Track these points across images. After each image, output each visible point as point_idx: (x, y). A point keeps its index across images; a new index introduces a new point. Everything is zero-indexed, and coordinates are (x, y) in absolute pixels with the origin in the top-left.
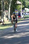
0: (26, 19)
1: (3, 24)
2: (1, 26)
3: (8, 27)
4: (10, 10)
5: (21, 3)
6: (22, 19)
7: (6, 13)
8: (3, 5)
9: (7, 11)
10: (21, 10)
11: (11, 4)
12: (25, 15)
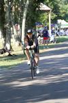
0: (60, 43)
1: (10, 55)
2: (5, 60)
3: (20, 62)
4: (26, 24)
5: (49, 9)
6: (52, 44)
7: (17, 31)
8: (11, 12)
9: (19, 26)
10: (50, 24)
11: (28, 10)
12: (57, 35)
